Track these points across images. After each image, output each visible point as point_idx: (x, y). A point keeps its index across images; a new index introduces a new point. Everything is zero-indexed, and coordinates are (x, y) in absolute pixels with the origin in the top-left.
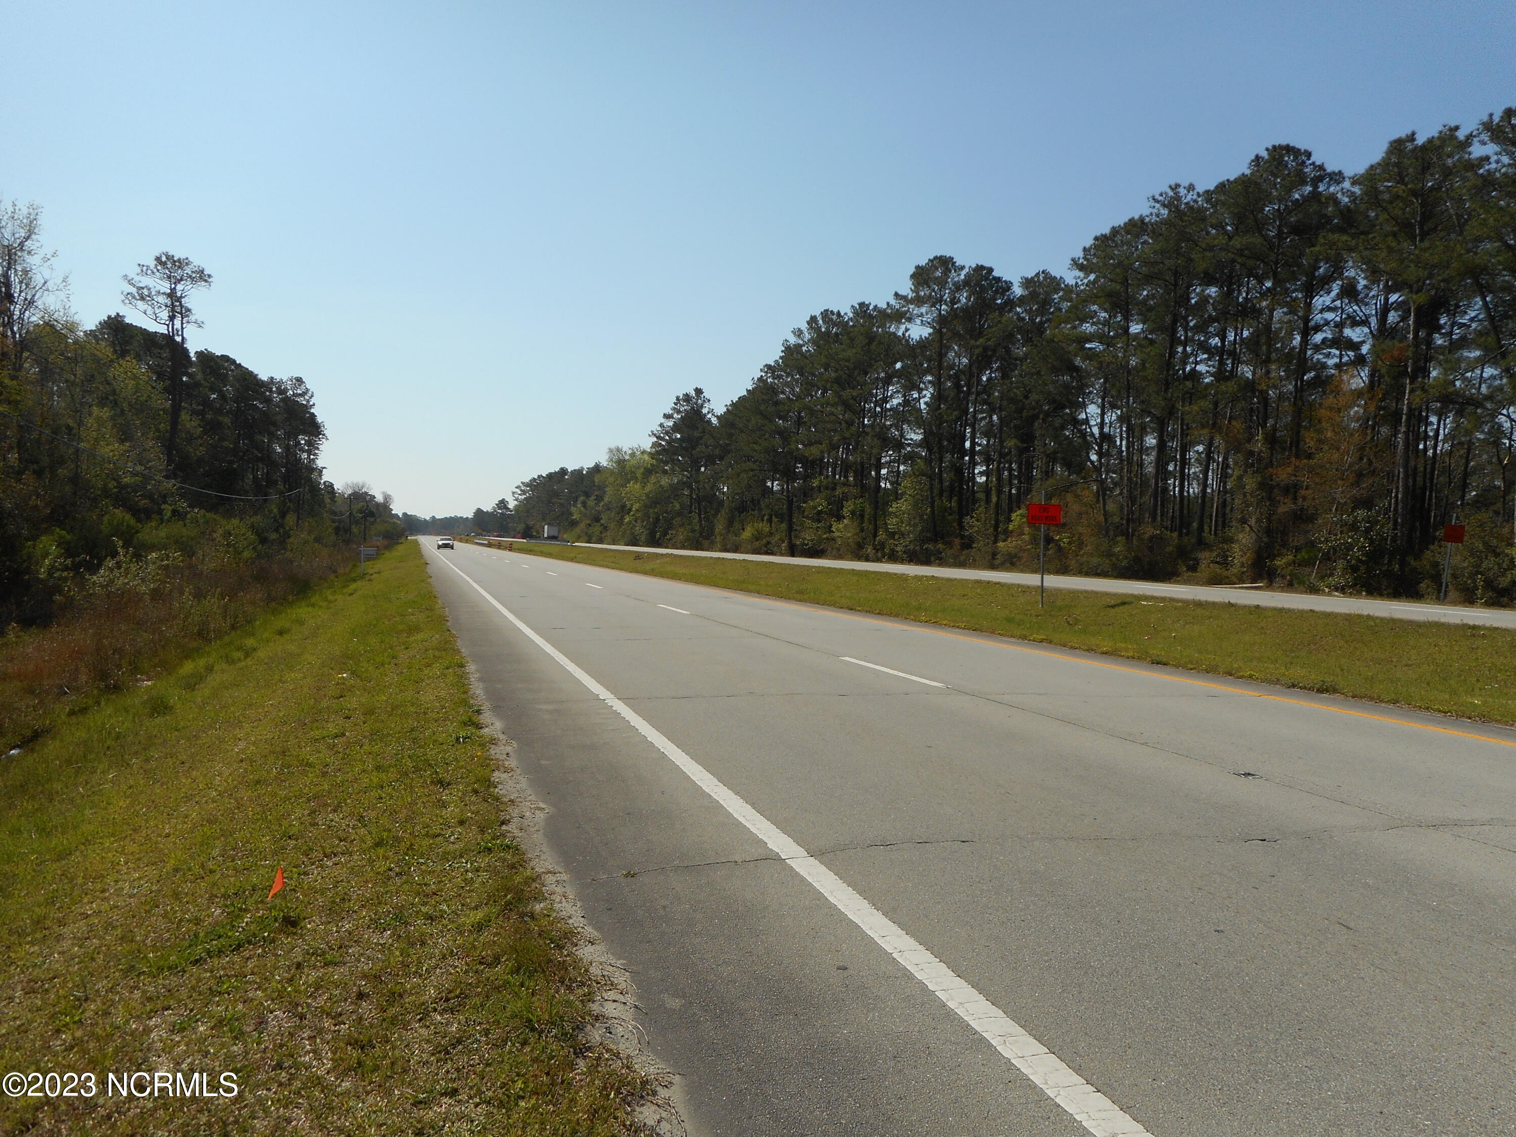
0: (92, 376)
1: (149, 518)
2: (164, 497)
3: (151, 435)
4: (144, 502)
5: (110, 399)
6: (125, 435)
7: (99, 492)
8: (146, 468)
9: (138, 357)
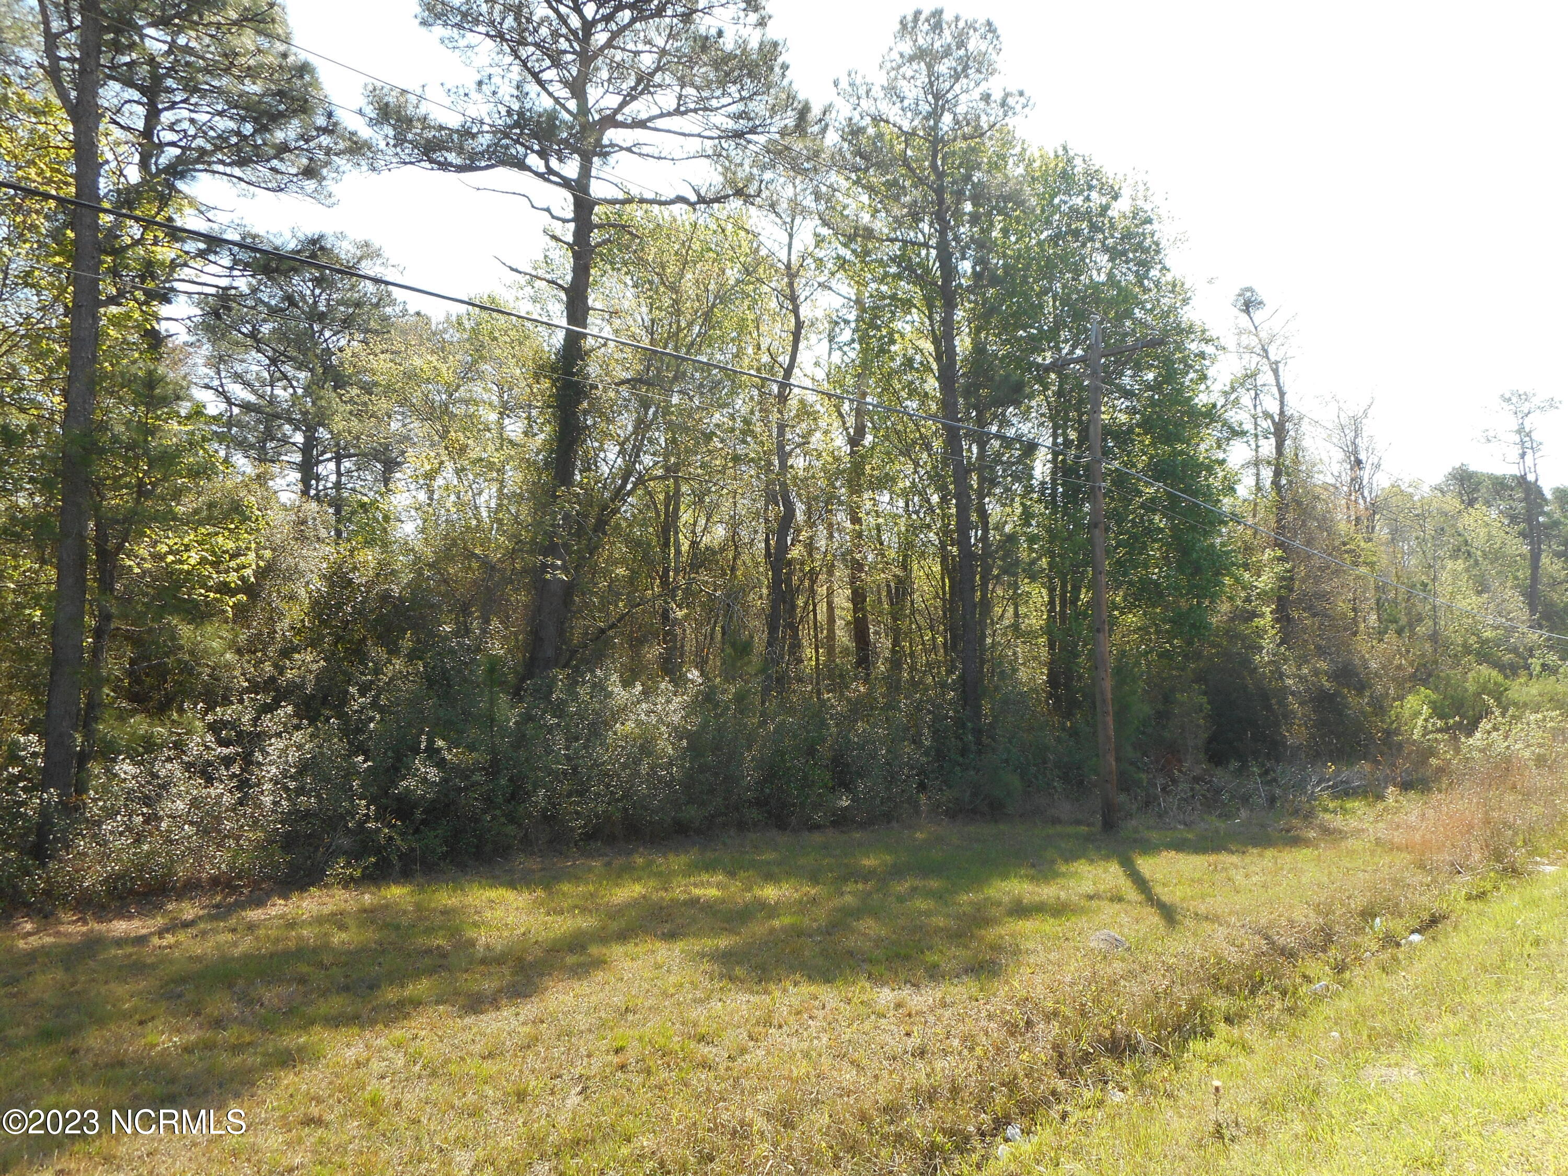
0: (1442, 529)
1: (1515, 674)
2: (1531, 650)
3: (1509, 584)
4: (1508, 657)
5: (1462, 550)
6: (1482, 587)
7: (1460, 649)
8: (1508, 620)
9: (1488, 504)
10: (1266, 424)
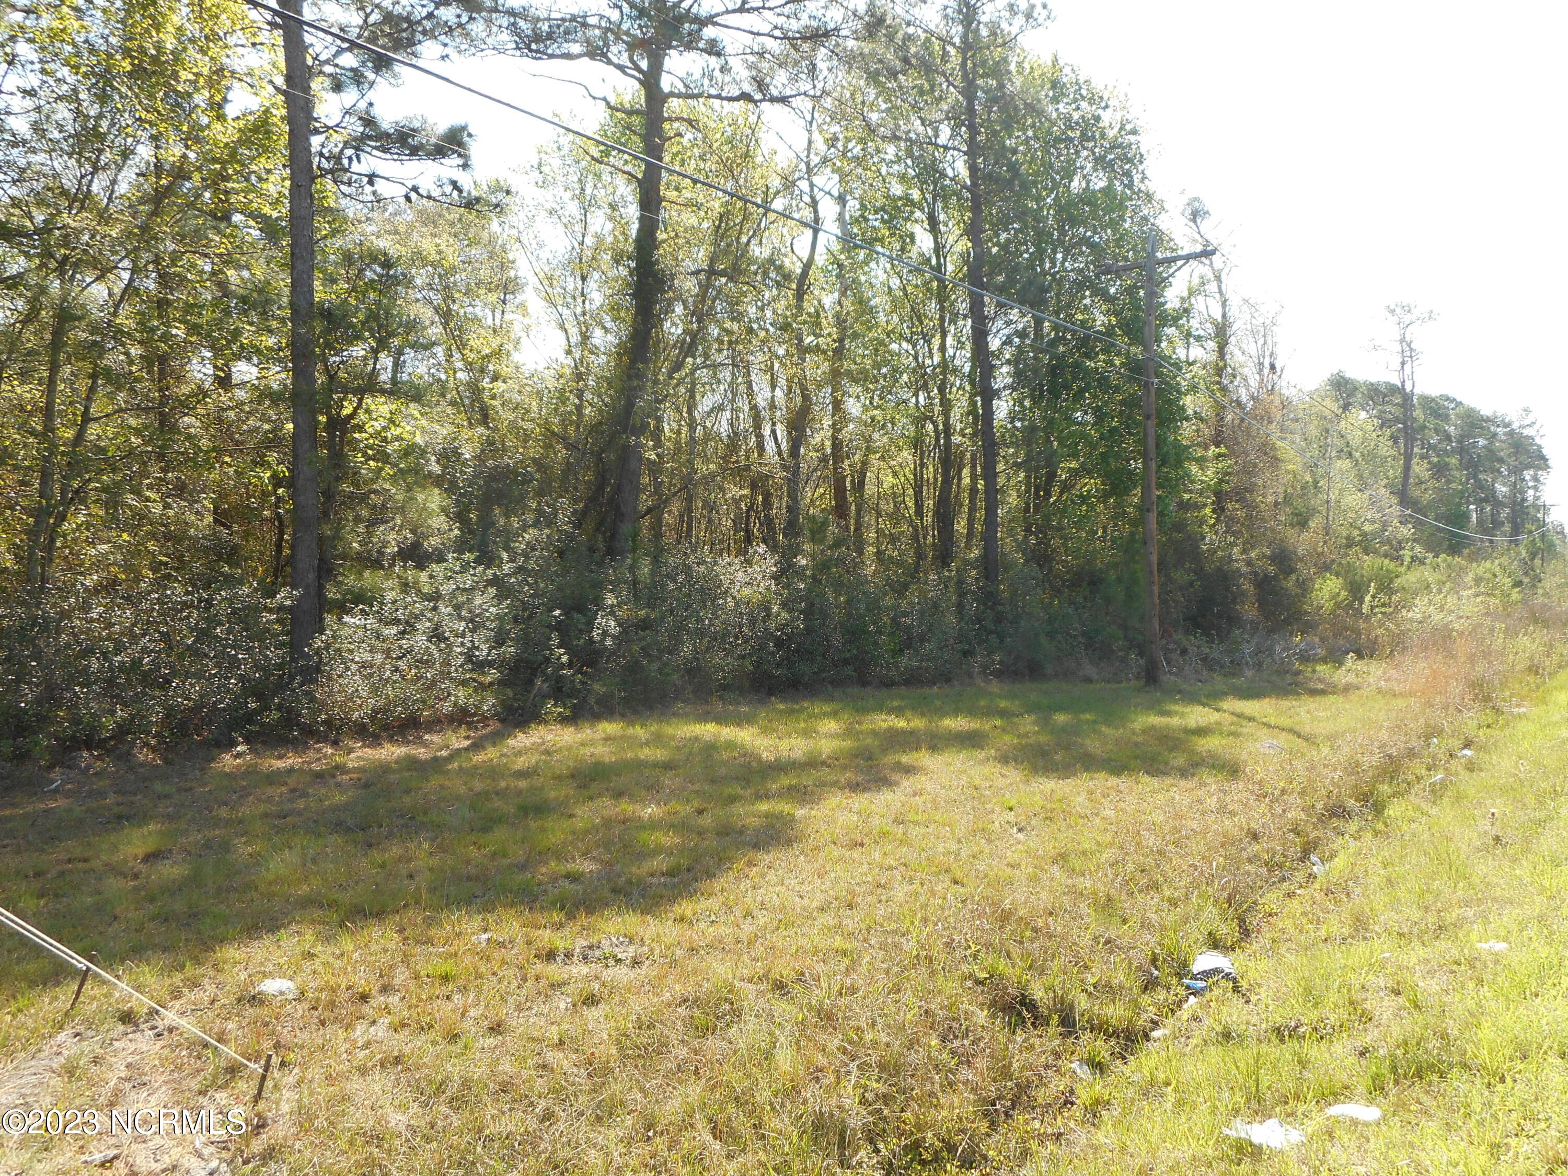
2: (1402, 543)
5: (1345, 451)
8: (1383, 515)
10: (1211, 329)
